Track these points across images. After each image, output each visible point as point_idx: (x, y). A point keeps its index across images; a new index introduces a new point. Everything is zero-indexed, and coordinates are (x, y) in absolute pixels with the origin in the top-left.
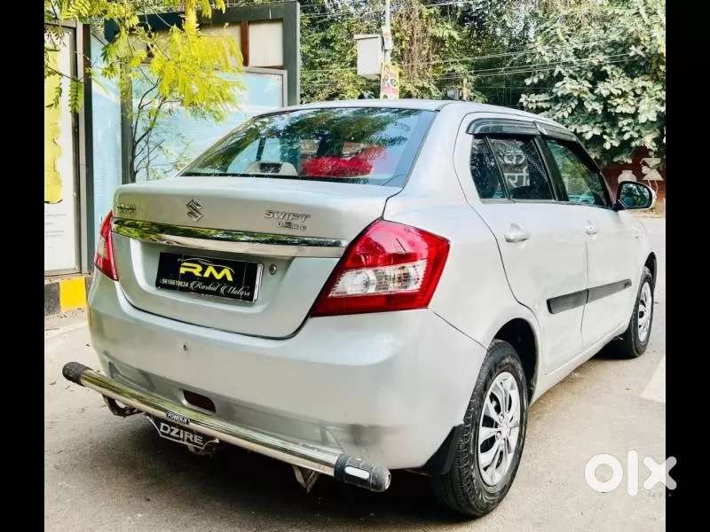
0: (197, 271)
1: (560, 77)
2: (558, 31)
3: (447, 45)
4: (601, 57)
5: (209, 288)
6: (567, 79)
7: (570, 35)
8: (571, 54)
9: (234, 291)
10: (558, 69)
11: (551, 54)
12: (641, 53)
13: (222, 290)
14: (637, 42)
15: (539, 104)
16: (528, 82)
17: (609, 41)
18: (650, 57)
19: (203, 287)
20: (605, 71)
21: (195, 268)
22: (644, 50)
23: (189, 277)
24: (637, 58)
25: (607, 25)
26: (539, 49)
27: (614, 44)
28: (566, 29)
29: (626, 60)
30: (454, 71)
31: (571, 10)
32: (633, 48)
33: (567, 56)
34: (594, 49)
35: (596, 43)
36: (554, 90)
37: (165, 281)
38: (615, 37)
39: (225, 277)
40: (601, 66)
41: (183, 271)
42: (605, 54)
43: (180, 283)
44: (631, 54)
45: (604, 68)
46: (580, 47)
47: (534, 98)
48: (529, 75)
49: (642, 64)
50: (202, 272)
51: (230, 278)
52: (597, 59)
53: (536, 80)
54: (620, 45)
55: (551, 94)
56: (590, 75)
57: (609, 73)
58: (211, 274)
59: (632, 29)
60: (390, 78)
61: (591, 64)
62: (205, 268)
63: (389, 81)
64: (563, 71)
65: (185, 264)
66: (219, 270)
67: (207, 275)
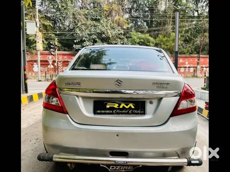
0: (116, 106)
1: (85, 41)
2: (83, 28)
3: (48, 27)
4: (95, 37)
5: (124, 112)
6: (87, 41)
7: (86, 29)
8: (87, 34)
9: (136, 112)
10: (84, 38)
11: (81, 34)
12: (105, 36)
13: (130, 112)
14: (104, 33)
15: (79, 48)
16: (75, 41)
17: (97, 32)
18: (107, 37)
19: (120, 112)
20: (96, 40)
21: (115, 105)
22: (106, 35)
23: (112, 109)
24: (104, 38)
25: (96, 28)
26: (78, 32)
27: (98, 33)
28: (85, 27)
29: (101, 38)
30: (51, 36)
31: (86, 22)
32: (103, 35)
33: (86, 35)
34: (93, 34)
35: (93, 32)
36: (83, 44)
37: (99, 111)
38: (98, 31)
39: (130, 107)
40: (95, 39)
41: (108, 107)
42: (96, 35)
43: (107, 112)
44: (103, 36)
45: (96, 39)
46: (89, 33)
47: (77, 46)
48: (75, 39)
49: (105, 39)
50: (119, 106)
51: (133, 107)
52: (94, 37)
53: (77, 41)
54: (100, 34)
55: (82, 45)
56: (92, 41)
57: (97, 41)
58: (123, 107)
59: (103, 30)
60: (39, 36)
61: (93, 38)
62: (120, 105)
63: (39, 37)
64: (85, 39)
65: (109, 104)
66: (127, 105)
67: (121, 107)
